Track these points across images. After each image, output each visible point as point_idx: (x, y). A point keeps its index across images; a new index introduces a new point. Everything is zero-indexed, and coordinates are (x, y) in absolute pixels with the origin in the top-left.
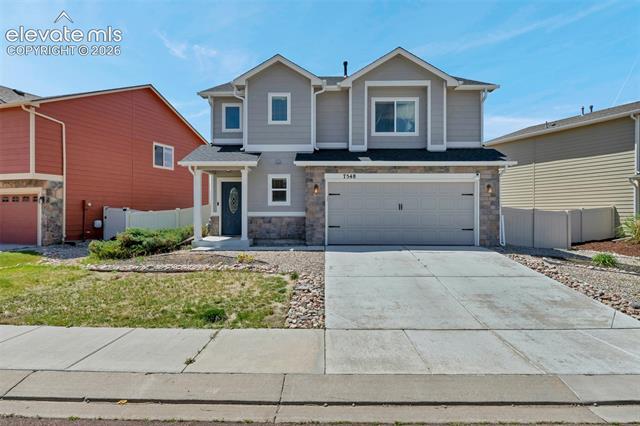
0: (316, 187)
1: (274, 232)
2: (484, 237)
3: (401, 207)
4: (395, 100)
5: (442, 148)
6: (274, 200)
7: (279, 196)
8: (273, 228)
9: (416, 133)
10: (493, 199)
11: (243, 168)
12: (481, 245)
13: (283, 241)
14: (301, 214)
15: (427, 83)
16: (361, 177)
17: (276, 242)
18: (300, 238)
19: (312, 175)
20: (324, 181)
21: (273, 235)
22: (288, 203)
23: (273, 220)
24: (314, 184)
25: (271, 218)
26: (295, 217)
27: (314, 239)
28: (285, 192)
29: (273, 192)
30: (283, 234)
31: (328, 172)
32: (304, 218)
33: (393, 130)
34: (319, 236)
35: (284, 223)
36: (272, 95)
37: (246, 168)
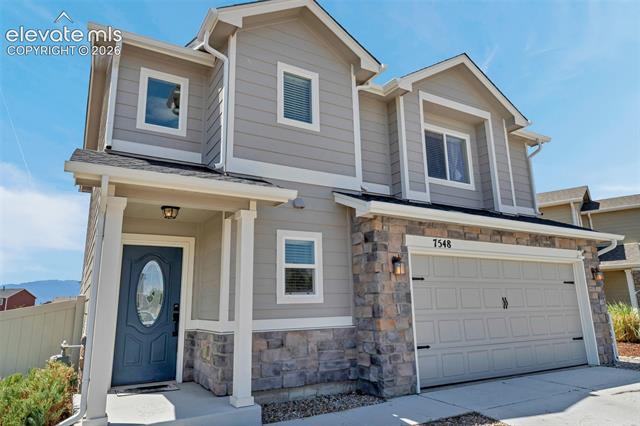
0: (395, 260)
1: (290, 369)
3: (505, 304)
4: (445, 132)
5: (515, 210)
6: (289, 290)
7: (299, 281)
8: (287, 360)
9: (471, 186)
13: (310, 392)
14: (346, 322)
15: (485, 115)
16: (460, 247)
17: (294, 396)
18: (344, 379)
19: (386, 236)
20: (405, 249)
21: (290, 378)
22: (317, 296)
23: (290, 340)
24: (390, 256)
25: (285, 333)
26: (334, 330)
27: (398, 380)
28: (312, 270)
29: (287, 270)
30: (310, 373)
31: (411, 231)
32: (352, 331)
33: (446, 178)
34: (405, 371)
35: (312, 346)
36: (283, 68)
37: (253, 205)
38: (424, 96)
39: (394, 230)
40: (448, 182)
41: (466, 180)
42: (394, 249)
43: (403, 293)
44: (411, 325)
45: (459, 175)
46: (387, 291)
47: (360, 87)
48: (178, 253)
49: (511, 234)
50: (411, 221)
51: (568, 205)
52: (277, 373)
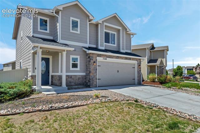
0: (94, 62)
1: (73, 82)
2: (138, 81)
3: (118, 71)
4: (110, 32)
5: (124, 51)
6: (72, 67)
7: (75, 66)
8: (72, 81)
9: (116, 45)
10: (140, 69)
11: (64, 50)
12: (138, 84)
13: (76, 87)
14: (84, 74)
15: (120, 28)
16: (109, 60)
17: (73, 87)
18: (83, 85)
19: (93, 57)
20: (96, 60)
21: (73, 84)
22: (78, 69)
23: (73, 77)
25: (72, 76)
26: (81, 75)
27: (93, 85)
28: (77, 64)
29: (72, 63)
30: (76, 83)
31: (98, 56)
32: (85, 76)
33: (109, 43)
34: (95, 83)
35: (77, 78)
36: (72, 18)
37: (66, 51)
38: (105, 24)
39: (94, 56)
40: (110, 44)
41: (114, 44)
42: (94, 60)
43: (95, 69)
44: (97, 75)
45: (113, 43)
46: (92, 68)
47: (89, 22)
48: (49, 59)
49: (121, 57)
50: (98, 54)
51: (145, 49)
52: (70, 83)
